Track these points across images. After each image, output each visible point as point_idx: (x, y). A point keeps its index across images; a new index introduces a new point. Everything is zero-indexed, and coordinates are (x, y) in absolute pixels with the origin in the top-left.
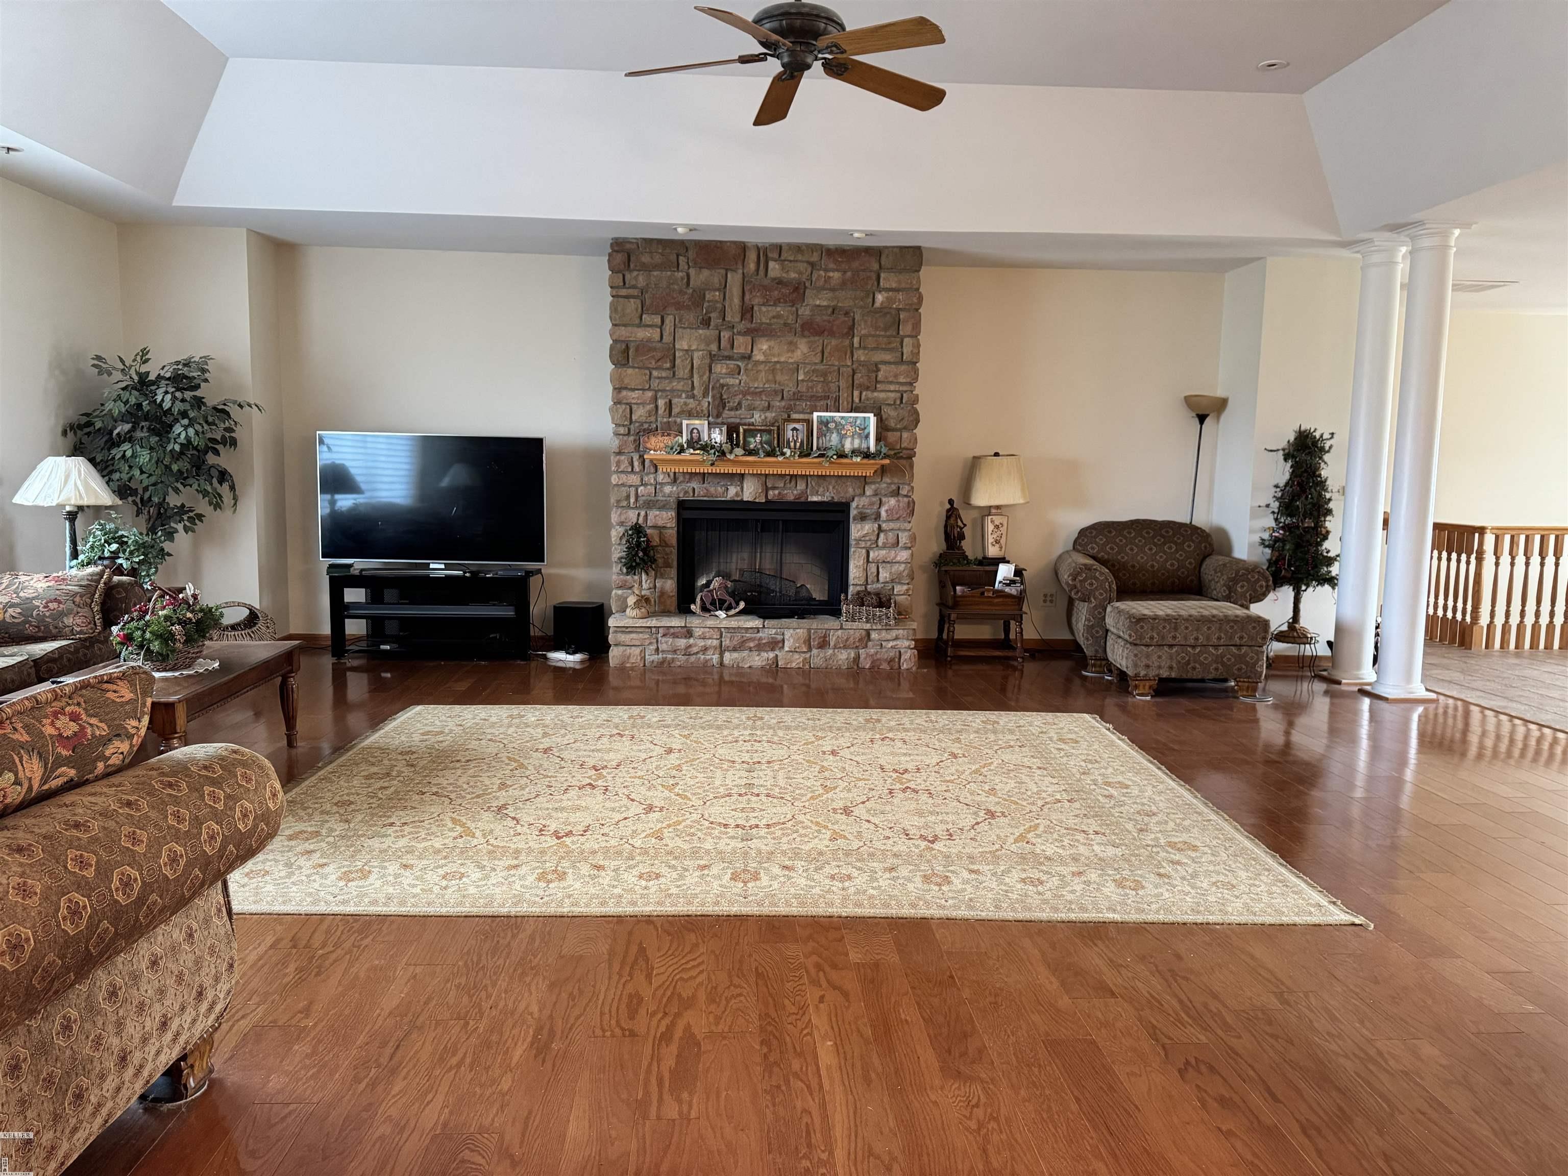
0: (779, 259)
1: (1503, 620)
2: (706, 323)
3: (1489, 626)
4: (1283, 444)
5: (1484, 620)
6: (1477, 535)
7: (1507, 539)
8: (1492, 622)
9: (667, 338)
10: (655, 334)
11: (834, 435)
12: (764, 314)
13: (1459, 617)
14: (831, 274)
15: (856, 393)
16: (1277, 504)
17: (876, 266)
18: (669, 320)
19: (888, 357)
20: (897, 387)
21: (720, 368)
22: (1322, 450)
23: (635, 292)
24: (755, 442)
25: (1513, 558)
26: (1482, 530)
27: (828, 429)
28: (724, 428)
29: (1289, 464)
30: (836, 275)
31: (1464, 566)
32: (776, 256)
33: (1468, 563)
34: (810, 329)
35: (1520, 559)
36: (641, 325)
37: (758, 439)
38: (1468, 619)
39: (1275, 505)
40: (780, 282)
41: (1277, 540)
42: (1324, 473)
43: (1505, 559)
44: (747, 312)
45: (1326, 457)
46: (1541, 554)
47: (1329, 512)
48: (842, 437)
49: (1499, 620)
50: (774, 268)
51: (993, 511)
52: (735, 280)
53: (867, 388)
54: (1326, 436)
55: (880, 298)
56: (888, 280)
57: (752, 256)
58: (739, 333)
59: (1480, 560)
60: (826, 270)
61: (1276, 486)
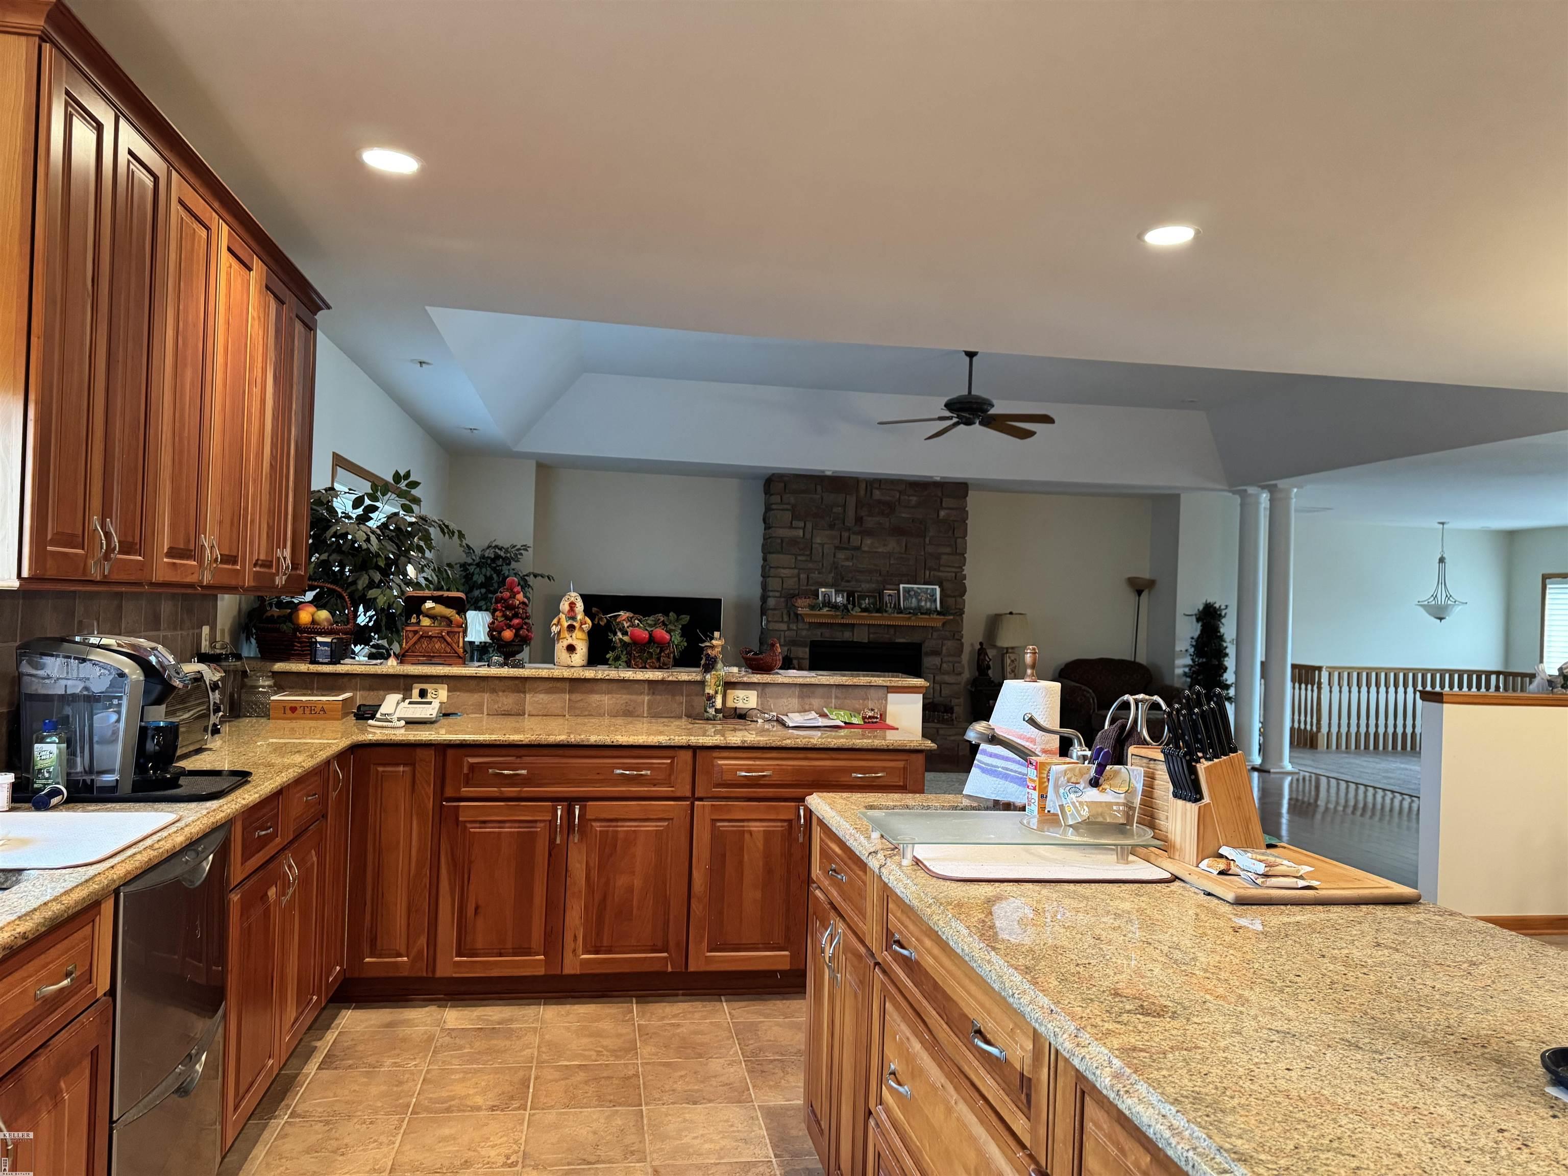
0: (879, 488)
1: (1336, 730)
2: (832, 527)
3: (1328, 734)
4: (1196, 612)
5: (1325, 730)
6: (1317, 672)
7: (1336, 674)
8: (1329, 731)
9: (808, 536)
10: (801, 533)
11: (914, 600)
12: (870, 522)
13: (1309, 727)
14: (911, 498)
15: (927, 573)
16: (1193, 650)
17: (940, 494)
18: (809, 525)
19: (948, 550)
20: (954, 570)
21: (841, 555)
22: (1220, 615)
23: (789, 507)
24: (866, 603)
25: (1341, 688)
26: (1319, 669)
27: (910, 595)
28: (845, 595)
29: (1200, 624)
30: (914, 499)
31: (1310, 693)
32: (877, 486)
33: (1312, 691)
34: (898, 531)
35: (1345, 688)
36: (791, 527)
37: (867, 601)
38: (1315, 729)
39: (1192, 650)
40: (879, 502)
41: (1194, 672)
42: (1222, 630)
43: (1336, 688)
44: (859, 520)
45: (1223, 620)
46: (1358, 685)
47: (1226, 655)
48: (919, 601)
49: (1334, 730)
50: (877, 494)
51: (1010, 651)
52: (852, 501)
53: (935, 570)
54: (1223, 607)
55: (942, 513)
56: (947, 502)
57: (863, 486)
58: (854, 533)
59: (1319, 688)
60: (909, 496)
61: (1192, 638)
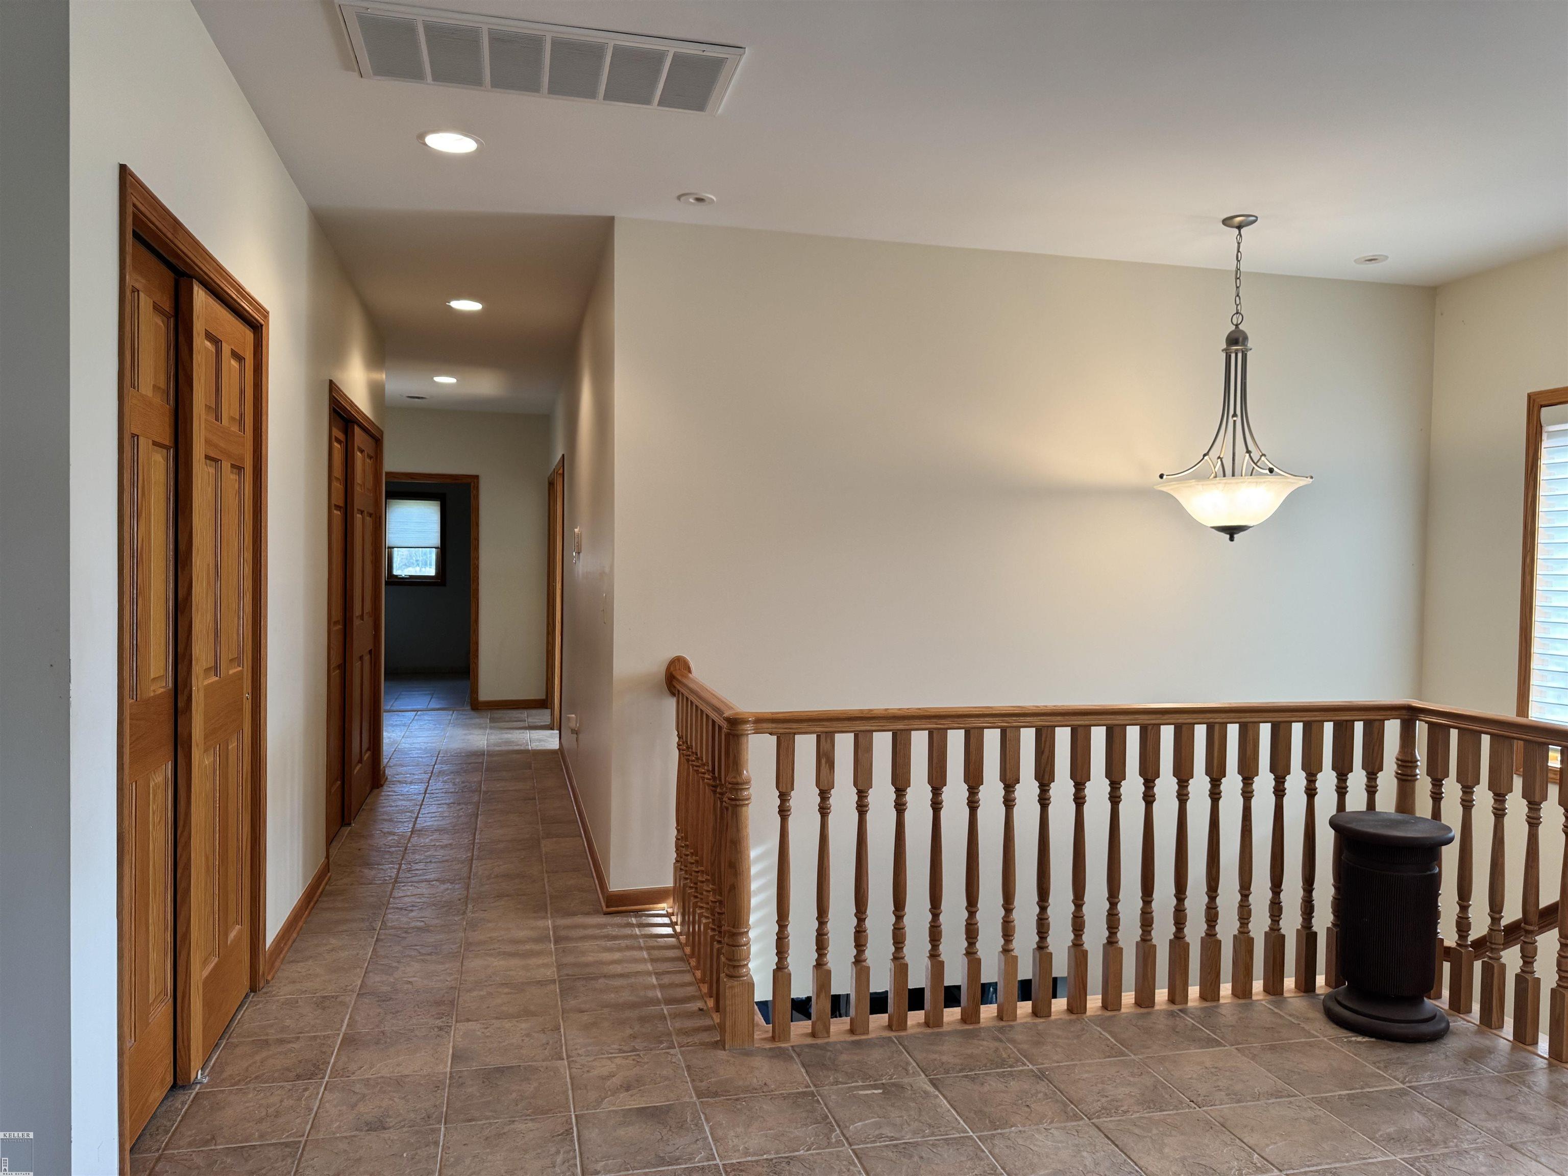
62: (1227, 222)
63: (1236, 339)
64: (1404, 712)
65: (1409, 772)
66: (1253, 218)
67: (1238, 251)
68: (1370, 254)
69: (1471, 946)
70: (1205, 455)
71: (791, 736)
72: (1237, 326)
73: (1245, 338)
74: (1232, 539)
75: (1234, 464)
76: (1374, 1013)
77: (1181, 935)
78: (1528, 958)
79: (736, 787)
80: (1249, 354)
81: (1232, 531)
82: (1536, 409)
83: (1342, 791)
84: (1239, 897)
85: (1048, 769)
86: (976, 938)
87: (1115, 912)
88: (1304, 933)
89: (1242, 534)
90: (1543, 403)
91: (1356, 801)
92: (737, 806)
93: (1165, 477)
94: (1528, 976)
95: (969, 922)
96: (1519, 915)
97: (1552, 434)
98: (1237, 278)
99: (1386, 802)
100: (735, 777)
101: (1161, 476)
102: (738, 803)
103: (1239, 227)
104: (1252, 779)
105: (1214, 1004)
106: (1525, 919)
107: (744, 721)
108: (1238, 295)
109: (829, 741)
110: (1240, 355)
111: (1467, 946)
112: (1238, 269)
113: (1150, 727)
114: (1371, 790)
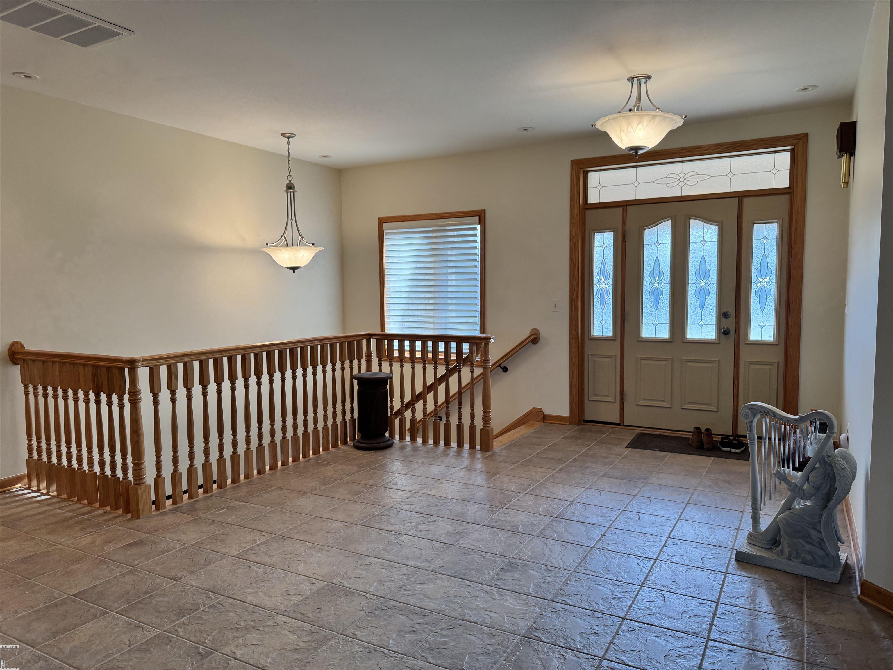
3: (156, 481)
5: (150, 473)
6: (127, 369)
13: (120, 473)
25: (173, 393)
26: (132, 364)
33: (121, 406)
35: (181, 393)
38: (131, 476)
62: (283, 135)
63: (290, 187)
64: (368, 336)
65: (370, 358)
66: (293, 135)
67: (289, 148)
68: (325, 154)
69: (394, 415)
70: (282, 236)
71: (158, 366)
72: (290, 181)
73: (294, 187)
74: (294, 272)
75: (292, 240)
76: (371, 442)
77: (306, 430)
78: (413, 412)
79: (136, 393)
80: (295, 193)
81: (294, 269)
82: (381, 224)
83: (351, 367)
84: (323, 412)
85: (261, 370)
86: (237, 446)
87: (285, 425)
88: (343, 422)
89: (298, 270)
90: (384, 222)
91: (355, 371)
92: (136, 402)
93: (268, 245)
94: (414, 418)
95: (234, 440)
96: (410, 398)
97: (387, 234)
98: (289, 160)
99: (363, 369)
100: (134, 389)
101: (267, 244)
102: (137, 401)
103: (288, 138)
104: (326, 366)
105: (319, 455)
106: (412, 400)
107: (139, 361)
108: (289, 168)
109: (175, 367)
110: (292, 194)
111: (393, 415)
112: (289, 156)
113: (294, 349)
114: (359, 366)
